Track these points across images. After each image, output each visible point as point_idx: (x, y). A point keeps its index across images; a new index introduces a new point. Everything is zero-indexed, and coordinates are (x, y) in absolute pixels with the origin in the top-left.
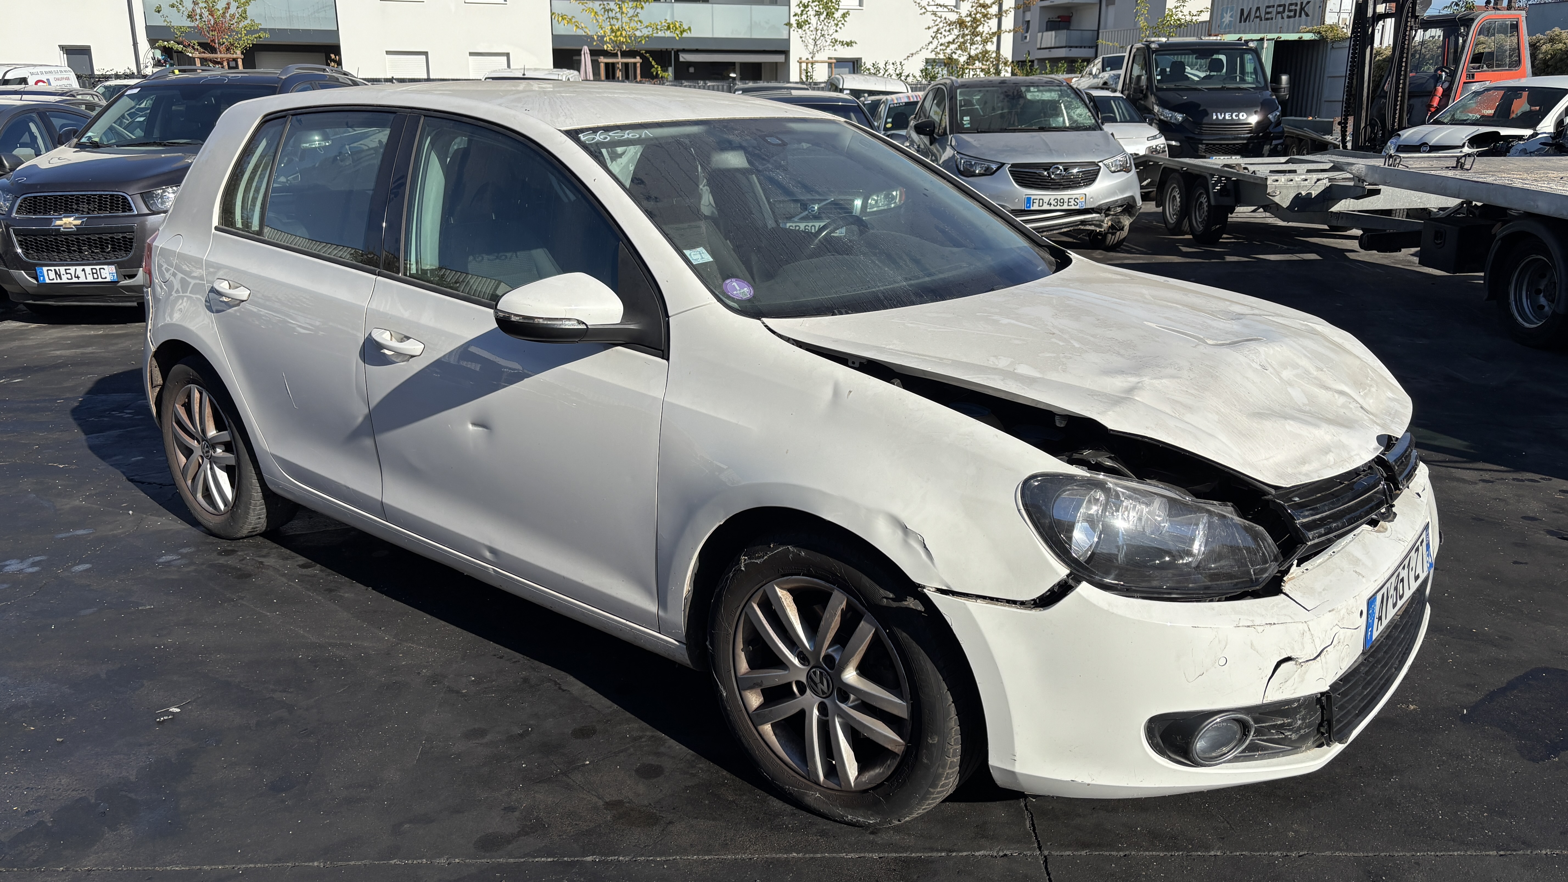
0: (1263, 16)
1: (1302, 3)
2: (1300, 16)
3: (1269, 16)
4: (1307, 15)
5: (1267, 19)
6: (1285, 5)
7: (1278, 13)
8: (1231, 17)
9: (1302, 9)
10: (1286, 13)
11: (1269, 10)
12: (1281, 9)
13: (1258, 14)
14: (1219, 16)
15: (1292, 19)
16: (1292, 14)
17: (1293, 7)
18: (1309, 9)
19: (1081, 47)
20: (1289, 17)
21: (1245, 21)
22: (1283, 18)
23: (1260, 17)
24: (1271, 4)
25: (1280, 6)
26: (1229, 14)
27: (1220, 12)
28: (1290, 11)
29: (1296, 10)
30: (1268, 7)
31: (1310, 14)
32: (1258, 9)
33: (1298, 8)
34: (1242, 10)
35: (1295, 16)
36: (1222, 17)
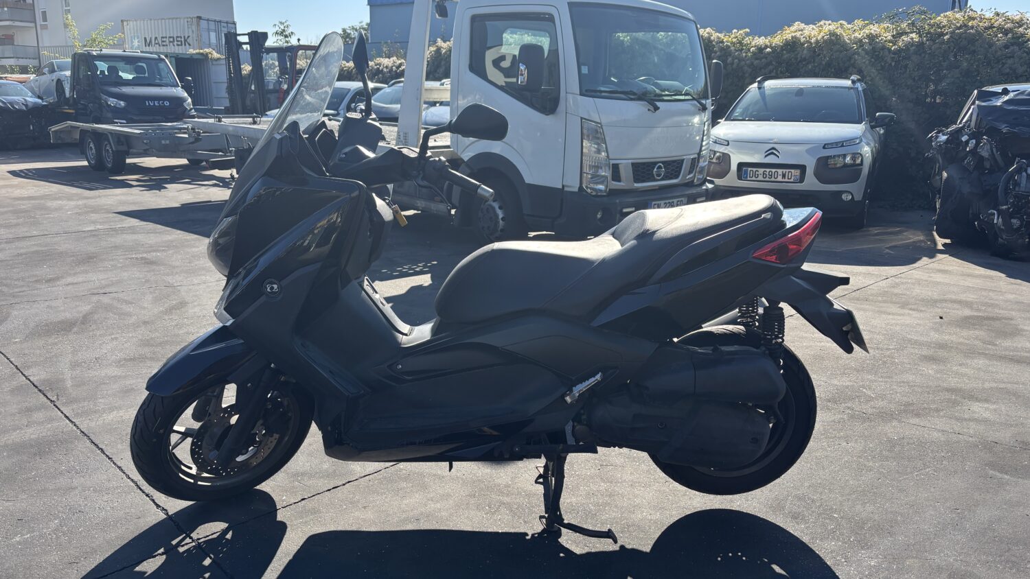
0: (160, 43)
1: (184, 37)
2: (185, 45)
3: (165, 43)
4: (189, 45)
5: (164, 45)
6: (174, 38)
8: (138, 42)
9: (185, 41)
10: (176, 43)
11: (164, 39)
13: (157, 42)
14: (130, 42)
15: (180, 47)
16: (179, 43)
17: (179, 39)
18: (190, 40)
19: (26, 58)
20: (178, 45)
21: (149, 46)
22: (174, 45)
23: (158, 44)
24: (164, 36)
25: (170, 37)
26: (136, 41)
27: (130, 39)
29: (181, 41)
30: (162, 37)
31: (191, 44)
32: (156, 38)
33: (183, 40)
34: (145, 39)
35: (182, 45)
36: (132, 42)
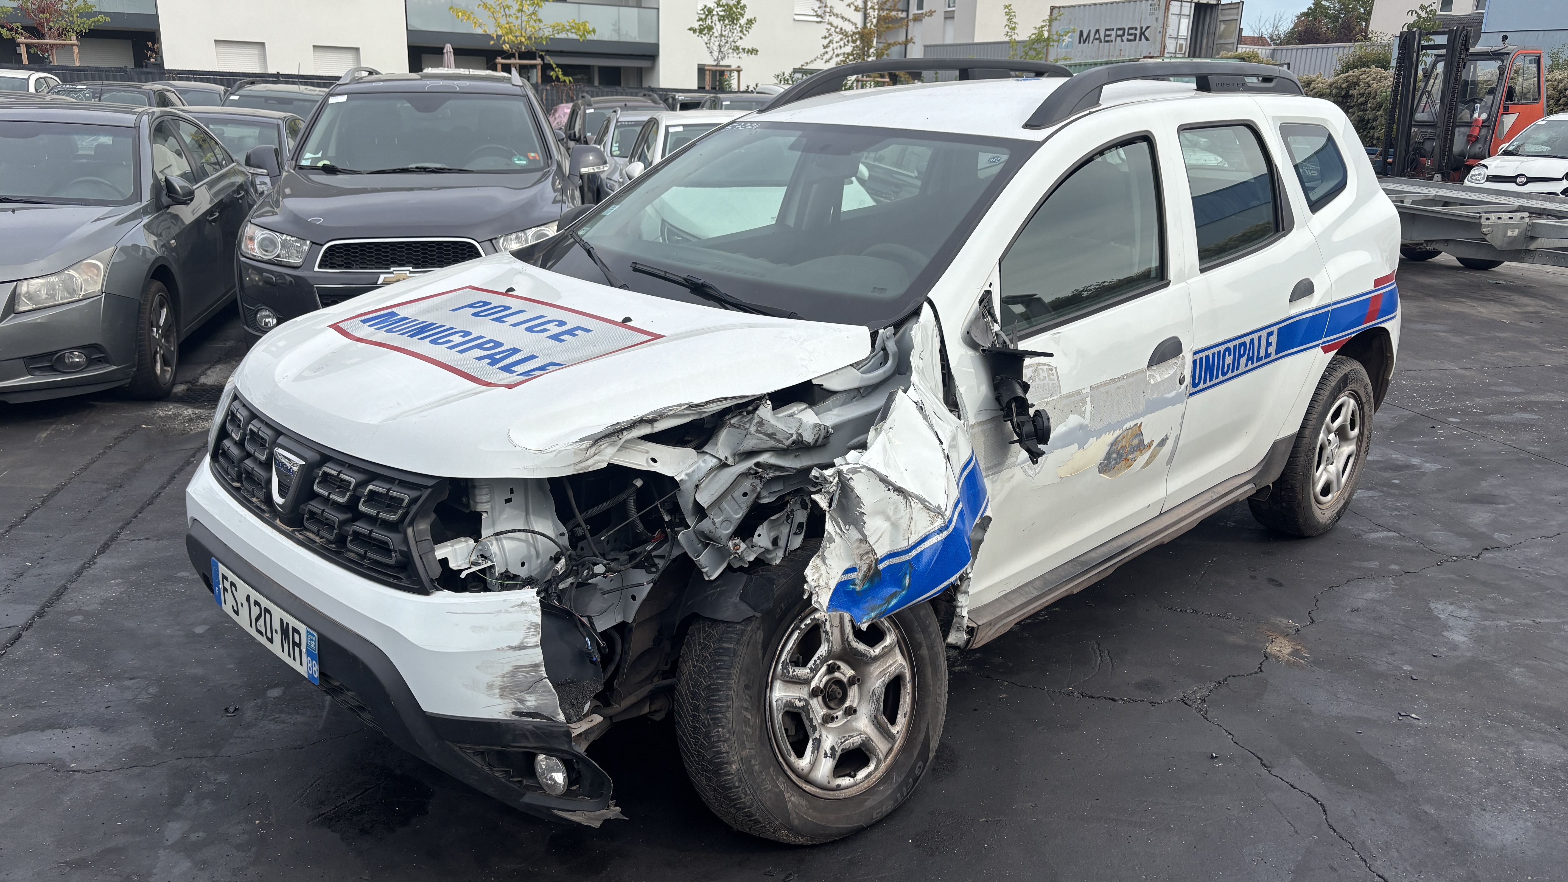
0: (1102, 38)
1: (1142, 28)
2: (1140, 40)
3: (1109, 39)
4: (1147, 39)
5: (1108, 41)
6: (1124, 29)
7: (1119, 36)
8: (1070, 37)
9: (1142, 33)
10: (1126, 37)
11: (1110, 32)
12: (1120, 33)
13: (1097, 36)
15: (1133, 42)
16: (1132, 37)
17: (1133, 31)
18: (1149, 33)
20: (1128, 40)
21: (1084, 42)
22: (1122, 41)
23: (1099, 38)
24: (1110, 27)
25: (1120, 29)
26: (1068, 35)
28: (1131, 34)
29: (1136, 35)
30: (1107, 30)
31: (1151, 38)
32: (1097, 31)
33: (1138, 32)
34: (1081, 33)
35: (1135, 40)
